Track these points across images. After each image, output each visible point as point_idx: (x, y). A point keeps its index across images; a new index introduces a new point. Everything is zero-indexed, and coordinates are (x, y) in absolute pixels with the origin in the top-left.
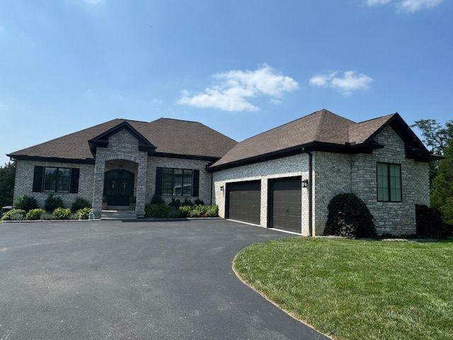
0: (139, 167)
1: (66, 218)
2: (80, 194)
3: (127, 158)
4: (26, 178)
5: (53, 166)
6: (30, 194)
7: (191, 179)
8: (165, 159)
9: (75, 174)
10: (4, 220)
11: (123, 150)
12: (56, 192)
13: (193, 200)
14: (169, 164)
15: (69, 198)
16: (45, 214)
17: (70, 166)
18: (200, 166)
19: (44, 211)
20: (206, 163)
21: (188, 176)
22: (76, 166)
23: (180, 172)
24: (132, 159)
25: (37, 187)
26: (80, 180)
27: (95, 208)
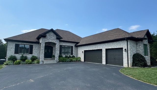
0: (56, 45)
1: (30, 63)
2: (33, 55)
3: (52, 42)
4: (12, 48)
5: (22, 44)
6: (13, 54)
7: (70, 49)
8: (63, 42)
9: (31, 47)
10: (5, 65)
11: (51, 39)
12: (24, 54)
13: (72, 56)
14: (64, 44)
15: (29, 56)
16: (22, 62)
17: (29, 44)
18: (73, 45)
19: (21, 61)
20: (75, 44)
21: (70, 48)
22: (32, 44)
23: (67, 47)
24: (54, 42)
25: (16, 52)
26: (33, 49)
27: (41, 59)
